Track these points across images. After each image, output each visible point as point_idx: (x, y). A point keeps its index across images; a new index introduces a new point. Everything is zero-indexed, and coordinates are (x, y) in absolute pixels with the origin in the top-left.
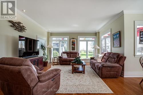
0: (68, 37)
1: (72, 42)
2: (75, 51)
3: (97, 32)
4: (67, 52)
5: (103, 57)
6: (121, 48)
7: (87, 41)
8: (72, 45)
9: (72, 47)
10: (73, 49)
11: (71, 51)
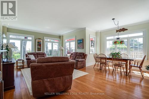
0: (33, 36)
1: (38, 42)
2: (41, 52)
3: (61, 35)
4: (34, 53)
5: (71, 56)
6: (84, 49)
7: (52, 43)
8: (38, 45)
9: (38, 48)
10: (39, 49)
11: (37, 52)
